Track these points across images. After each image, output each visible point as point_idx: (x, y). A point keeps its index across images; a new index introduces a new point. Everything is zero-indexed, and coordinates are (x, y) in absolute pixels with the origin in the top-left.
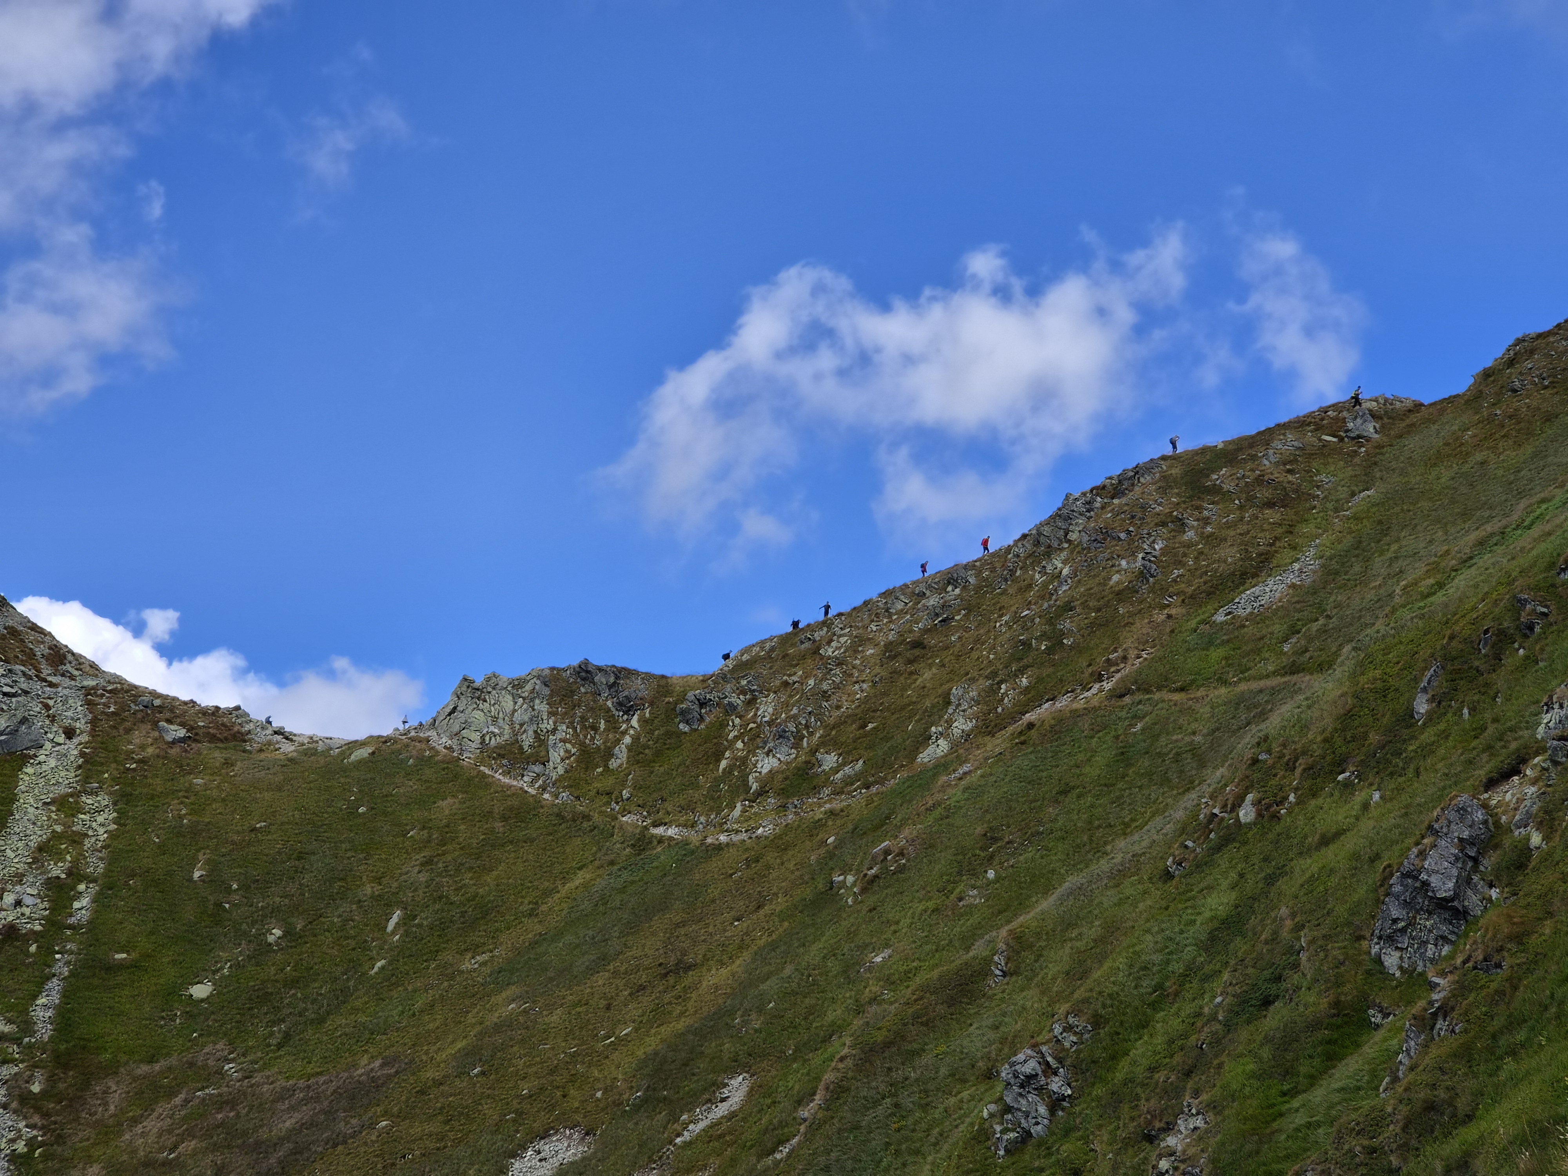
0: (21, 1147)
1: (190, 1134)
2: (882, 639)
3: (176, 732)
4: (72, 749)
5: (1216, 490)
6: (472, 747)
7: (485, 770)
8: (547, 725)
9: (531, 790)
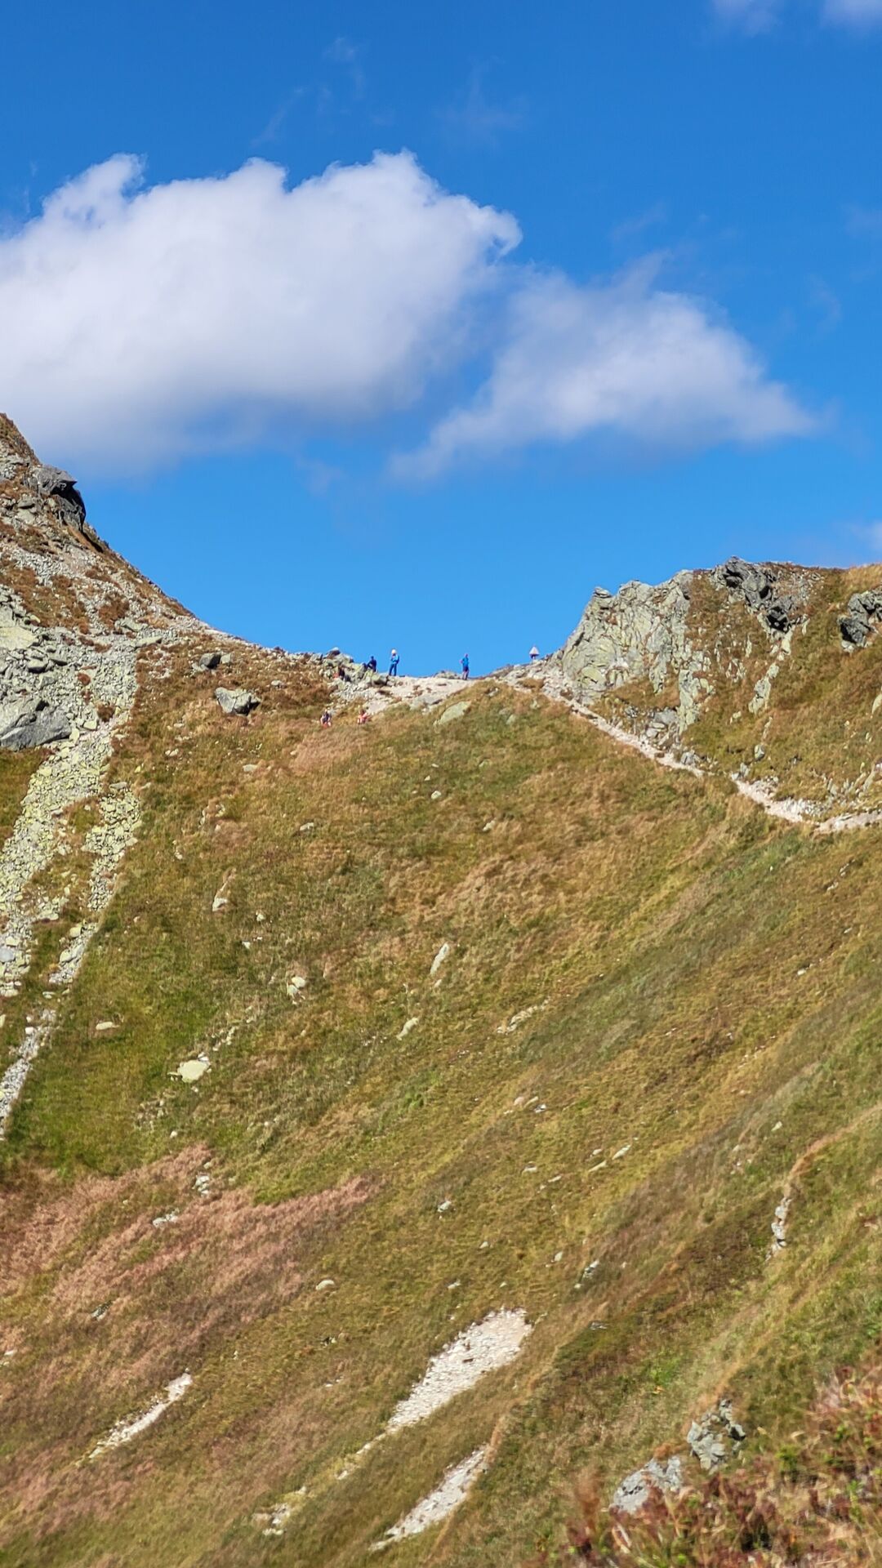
1: (127, 1284)
3: (240, 697)
6: (594, 690)
7: (601, 724)
8: (683, 654)
9: (650, 752)
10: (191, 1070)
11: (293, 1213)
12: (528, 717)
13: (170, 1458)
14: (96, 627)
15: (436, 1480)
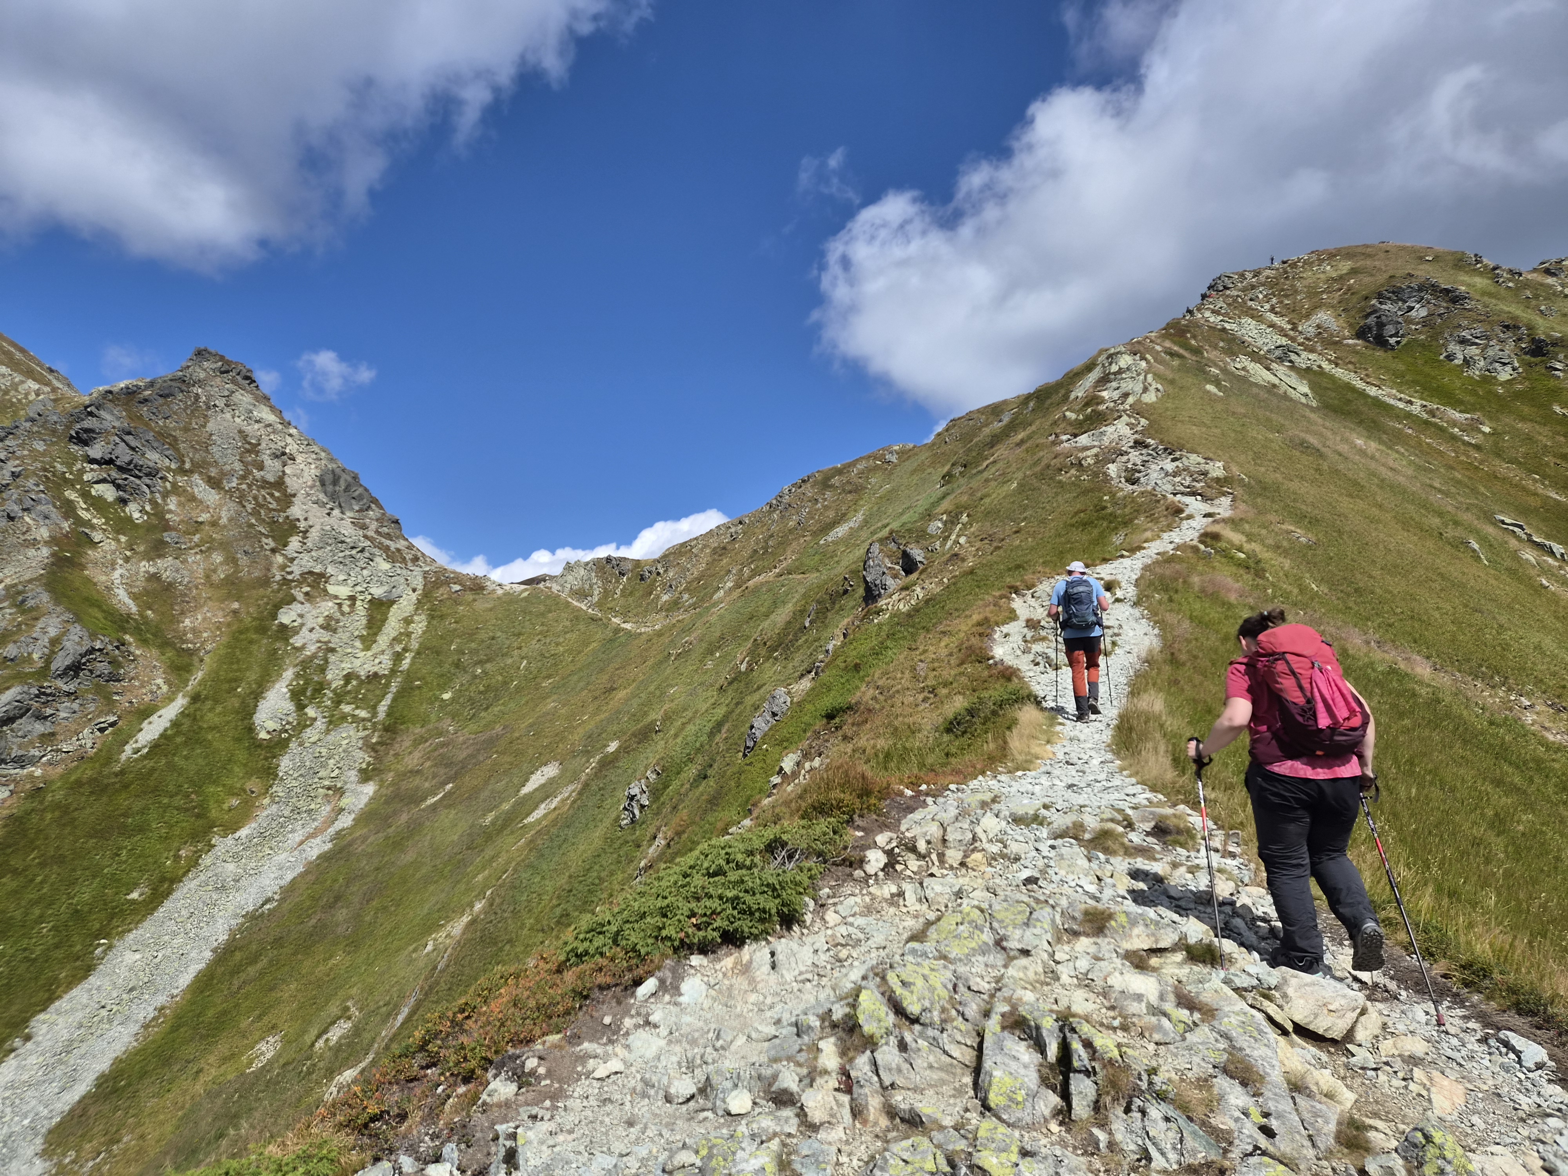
0: (364, 766)
1: (429, 758)
2: (713, 546)
3: (457, 587)
4: (414, 597)
5: (832, 486)
6: (567, 590)
7: (570, 600)
8: (595, 581)
9: (584, 608)
10: (446, 696)
11: (483, 737)
12: (548, 597)
13: (449, 807)
14: (410, 564)
15: (536, 807)
